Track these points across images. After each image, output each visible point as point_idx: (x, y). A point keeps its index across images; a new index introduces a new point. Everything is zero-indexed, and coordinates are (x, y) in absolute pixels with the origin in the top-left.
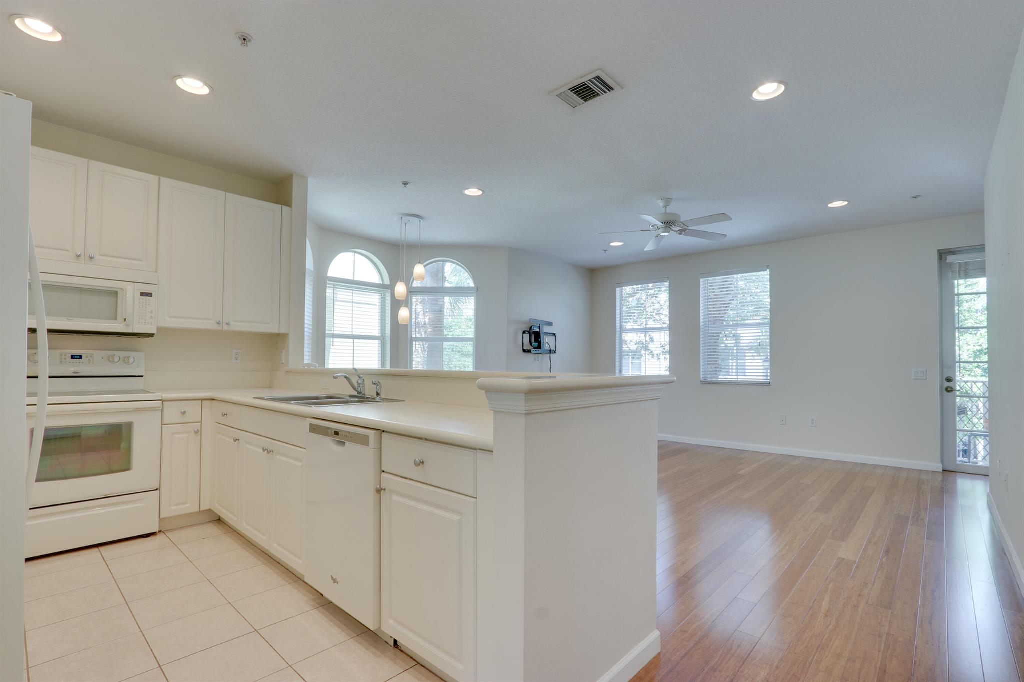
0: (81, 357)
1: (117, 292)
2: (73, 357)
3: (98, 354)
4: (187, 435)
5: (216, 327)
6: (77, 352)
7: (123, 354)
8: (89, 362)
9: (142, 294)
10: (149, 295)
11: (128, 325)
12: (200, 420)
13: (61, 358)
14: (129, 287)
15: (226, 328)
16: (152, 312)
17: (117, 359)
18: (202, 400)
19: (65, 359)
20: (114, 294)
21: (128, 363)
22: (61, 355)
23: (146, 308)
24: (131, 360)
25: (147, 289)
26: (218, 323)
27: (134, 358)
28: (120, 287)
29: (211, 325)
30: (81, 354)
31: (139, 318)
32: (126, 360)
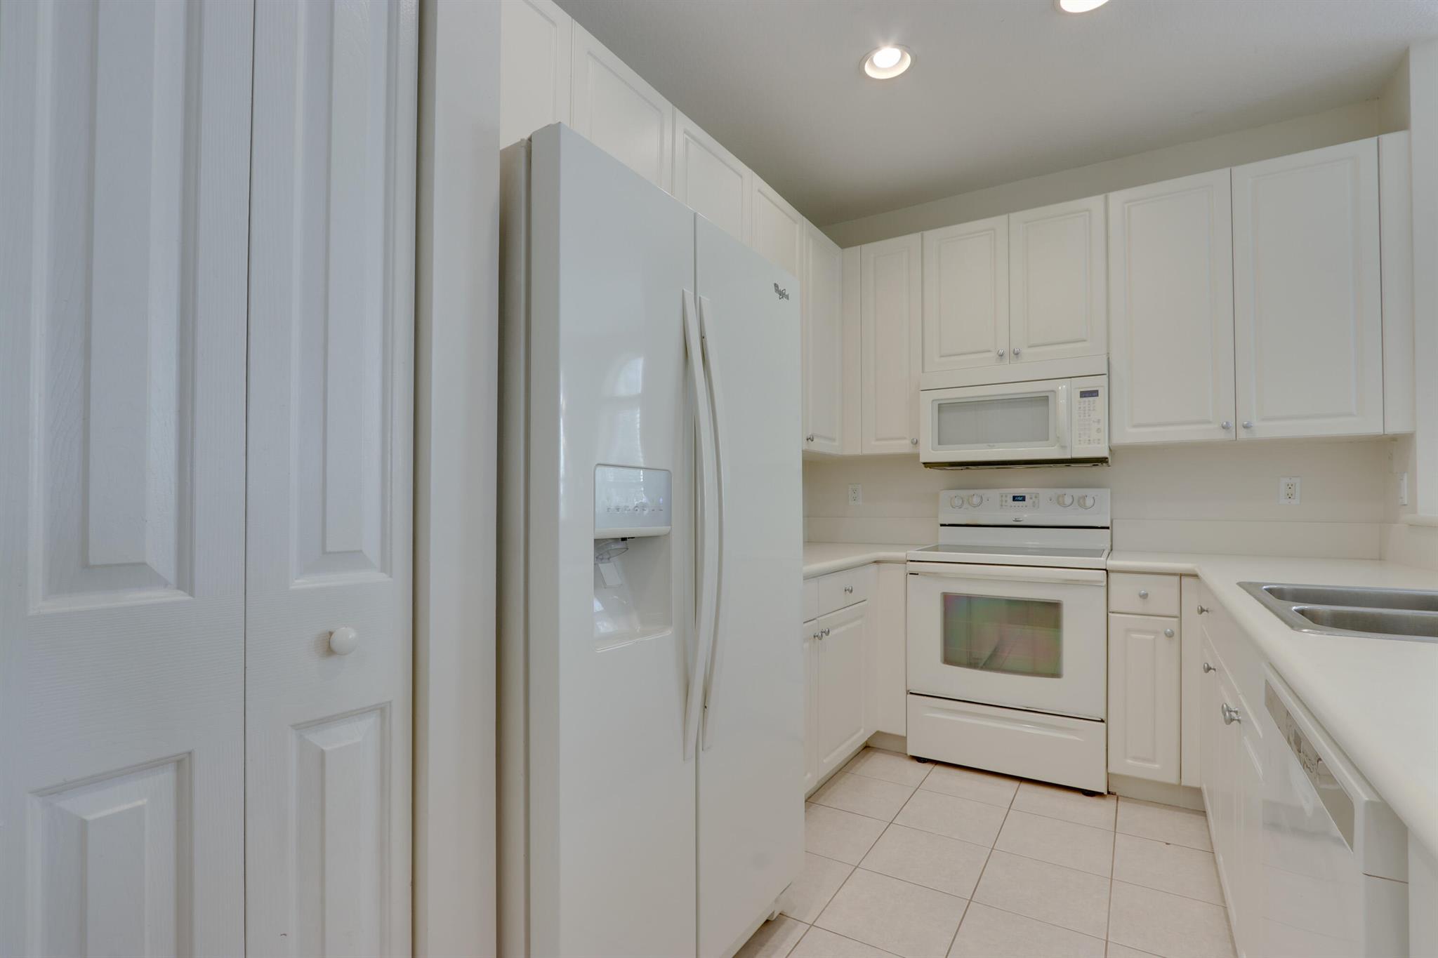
0: (1023, 499)
1: (1047, 397)
2: (1015, 498)
3: (1045, 494)
4: (1153, 637)
5: (1221, 436)
6: (1019, 492)
7: (1078, 492)
8: (1034, 506)
9: (1084, 394)
10: (1094, 394)
11: (1064, 447)
12: (1176, 613)
13: (1002, 501)
14: (1062, 387)
15: (1243, 435)
16: (1099, 421)
17: (1068, 500)
18: (1181, 575)
19: (1006, 501)
20: (1043, 400)
21: (1083, 506)
22: (1002, 496)
23: (1089, 416)
24: (1089, 502)
25: (1089, 384)
26: (1224, 428)
27: (1093, 498)
28: (1050, 389)
29: (1210, 433)
30: (1023, 495)
31: (1080, 434)
32: (1081, 503)
